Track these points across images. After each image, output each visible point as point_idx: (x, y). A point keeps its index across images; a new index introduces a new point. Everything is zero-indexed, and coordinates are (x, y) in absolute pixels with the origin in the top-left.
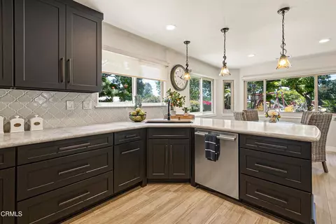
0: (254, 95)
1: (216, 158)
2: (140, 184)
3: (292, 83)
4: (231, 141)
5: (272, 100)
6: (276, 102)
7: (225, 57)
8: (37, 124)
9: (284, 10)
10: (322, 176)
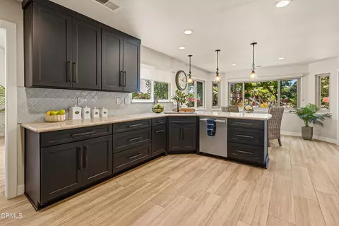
0: (235, 93)
1: (214, 134)
2: (163, 155)
3: (265, 85)
4: (223, 123)
5: (250, 98)
6: (253, 100)
7: (218, 69)
8: (105, 113)
9: (254, 44)
10: (277, 148)
